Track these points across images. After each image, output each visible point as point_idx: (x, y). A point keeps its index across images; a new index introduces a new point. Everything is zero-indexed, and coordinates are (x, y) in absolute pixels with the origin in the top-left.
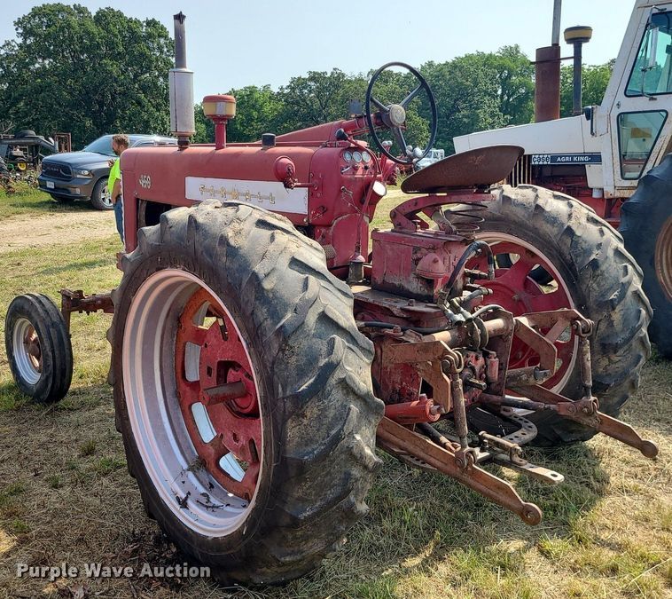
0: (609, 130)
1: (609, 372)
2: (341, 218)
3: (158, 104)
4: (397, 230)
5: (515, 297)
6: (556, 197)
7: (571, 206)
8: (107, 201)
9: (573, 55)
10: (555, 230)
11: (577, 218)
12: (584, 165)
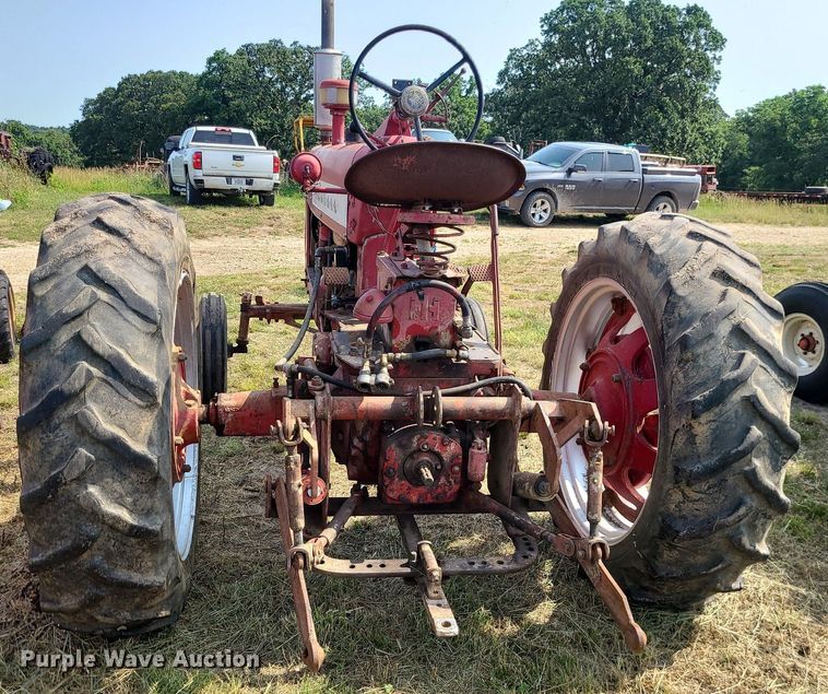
1: (684, 513)
2: (374, 237)
3: (684, 110)
5: (615, 375)
6: (691, 235)
7: (699, 250)
8: (537, 217)
10: (656, 284)
11: (691, 270)
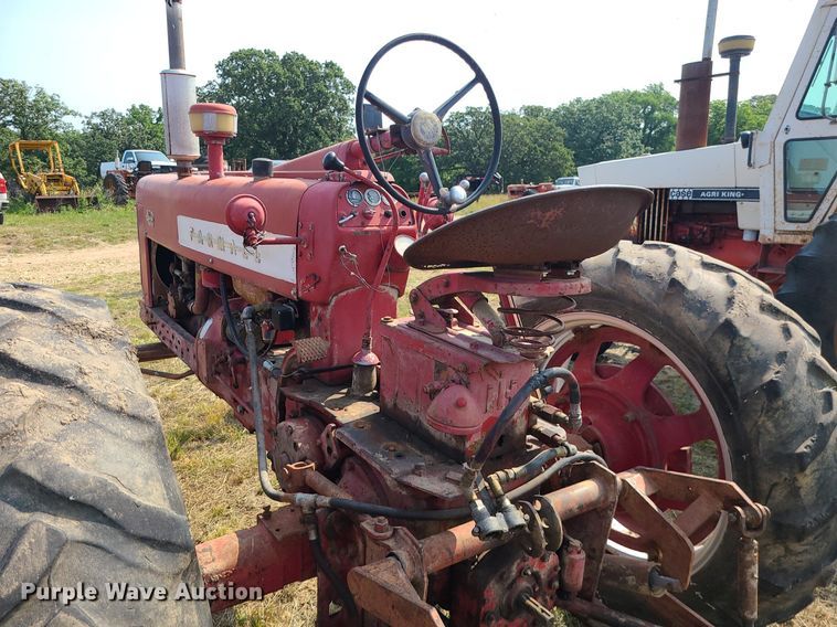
0: (772, 161)
1: (785, 566)
2: (344, 294)
4: (417, 326)
5: (629, 416)
6: (706, 266)
7: (732, 283)
9: (728, 71)
10: (702, 324)
11: (743, 306)
12: (735, 202)
